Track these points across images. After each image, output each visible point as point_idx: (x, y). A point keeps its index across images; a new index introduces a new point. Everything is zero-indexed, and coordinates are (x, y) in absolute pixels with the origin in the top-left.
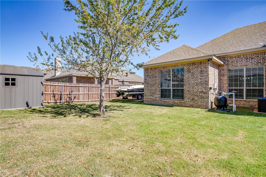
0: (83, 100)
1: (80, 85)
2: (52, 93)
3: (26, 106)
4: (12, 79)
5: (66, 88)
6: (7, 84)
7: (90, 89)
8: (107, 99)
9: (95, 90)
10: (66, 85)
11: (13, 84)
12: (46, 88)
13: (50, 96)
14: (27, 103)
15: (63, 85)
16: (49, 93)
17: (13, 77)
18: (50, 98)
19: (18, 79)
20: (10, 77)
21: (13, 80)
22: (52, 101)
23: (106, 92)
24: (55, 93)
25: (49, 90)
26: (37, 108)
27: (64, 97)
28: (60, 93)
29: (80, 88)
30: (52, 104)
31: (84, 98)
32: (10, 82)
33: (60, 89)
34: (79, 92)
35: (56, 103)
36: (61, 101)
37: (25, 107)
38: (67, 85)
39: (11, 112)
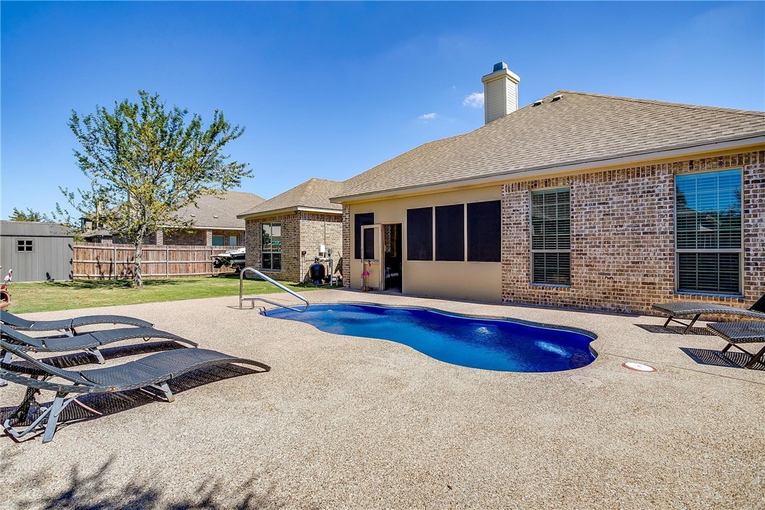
0: (155, 273)
1: (150, 248)
2: (96, 261)
3: (46, 278)
4: (27, 242)
5: (123, 253)
6: (21, 249)
7: (170, 254)
8: (207, 273)
9: (180, 256)
10: (121, 248)
11: (29, 249)
12: (85, 253)
13: (93, 266)
14: (48, 274)
15: (117, 248)
16: (91, 261)
17: (29, 239)
18: (93, 270)
19: (36, 241)
20: (25, 239)
21: (29, 243)
22: (96, 275)
23: (205, 259)
24: (100, 261)
25: (91, 257)
26: (63, 281)
27: (119, 269)
28: (110, 262)
29: (150, 253)
30: (96, 279)
31: (157, 271)
32: (25, 245)
33: (111, 255)
34: (147, 259)
35: (103, 277)
36: (112, 275)
37: (44, 280)
38: (124, 248)
39: (26, 285)
